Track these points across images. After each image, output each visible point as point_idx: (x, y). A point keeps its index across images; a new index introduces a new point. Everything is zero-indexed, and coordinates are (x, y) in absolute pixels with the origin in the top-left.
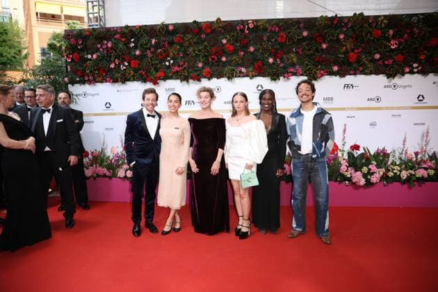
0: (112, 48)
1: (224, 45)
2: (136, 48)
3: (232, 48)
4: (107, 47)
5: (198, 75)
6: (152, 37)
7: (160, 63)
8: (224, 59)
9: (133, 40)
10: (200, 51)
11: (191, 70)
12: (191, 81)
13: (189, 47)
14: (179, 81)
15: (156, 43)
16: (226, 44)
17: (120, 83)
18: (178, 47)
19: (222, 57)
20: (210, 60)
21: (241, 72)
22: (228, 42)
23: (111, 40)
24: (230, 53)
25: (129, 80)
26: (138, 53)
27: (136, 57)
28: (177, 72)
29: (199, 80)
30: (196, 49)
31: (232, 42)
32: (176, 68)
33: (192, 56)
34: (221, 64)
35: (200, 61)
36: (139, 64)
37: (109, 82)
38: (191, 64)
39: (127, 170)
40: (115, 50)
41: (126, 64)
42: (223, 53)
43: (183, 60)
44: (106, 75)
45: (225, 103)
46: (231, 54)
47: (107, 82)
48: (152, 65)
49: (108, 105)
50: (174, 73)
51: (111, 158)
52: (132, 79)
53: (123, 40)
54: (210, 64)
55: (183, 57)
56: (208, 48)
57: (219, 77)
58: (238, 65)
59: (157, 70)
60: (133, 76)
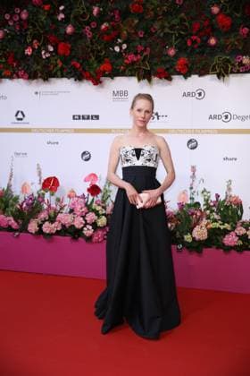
0: (27, 21)
1: (214, 16)
2: (66, 21)
3: (228, 22)
4: (21, 19)
5: (167, 69)
6: (93, 4)
7: (106, 48)
8: (213, 41)
9: (62, 8)
10: (172, 27)
11: (155, 61)
12: (155, 79)
13: (153, 21)
14: (135, 79)
15: (99, 13)
16: (218, 14)
17: (40, 80)
18: (136, 21)
19: (208, 38)
20: (189, 44)
21: (241, 64)
22: (221, 10)
23: (26, 8)
24: (225, 29)
25: (55, 76)
26: (69, 30)
27: (67, 37)
28: (133, 63)
29: (169, 78)
30: (166, 24)
31: (228, 11)
32: (132, 57)
33: (159, 37)
34: (208, 50)
35: (171, 46)
36: (71, 50)
37: (22, 77)
38: (157, 50)
39: (46, 221)
40: (33, 24)
41: (51, 49)
42: (213, 31)
43: (144, 43)
44: (18, 66)
45: (210, 117)
46: (226, 33)
47: (18, 77)
48: (93, 51)
49: (20, 116)
50: (127, 66)
51: (20, 202)
52: (59, 73)
53: (46, 7)
54: (190, 49)
55: (144, 37)
56: (187, 24)
57: (202, 72)
58: (237, 52)
59: (100, 60)
60: (62, 69)
